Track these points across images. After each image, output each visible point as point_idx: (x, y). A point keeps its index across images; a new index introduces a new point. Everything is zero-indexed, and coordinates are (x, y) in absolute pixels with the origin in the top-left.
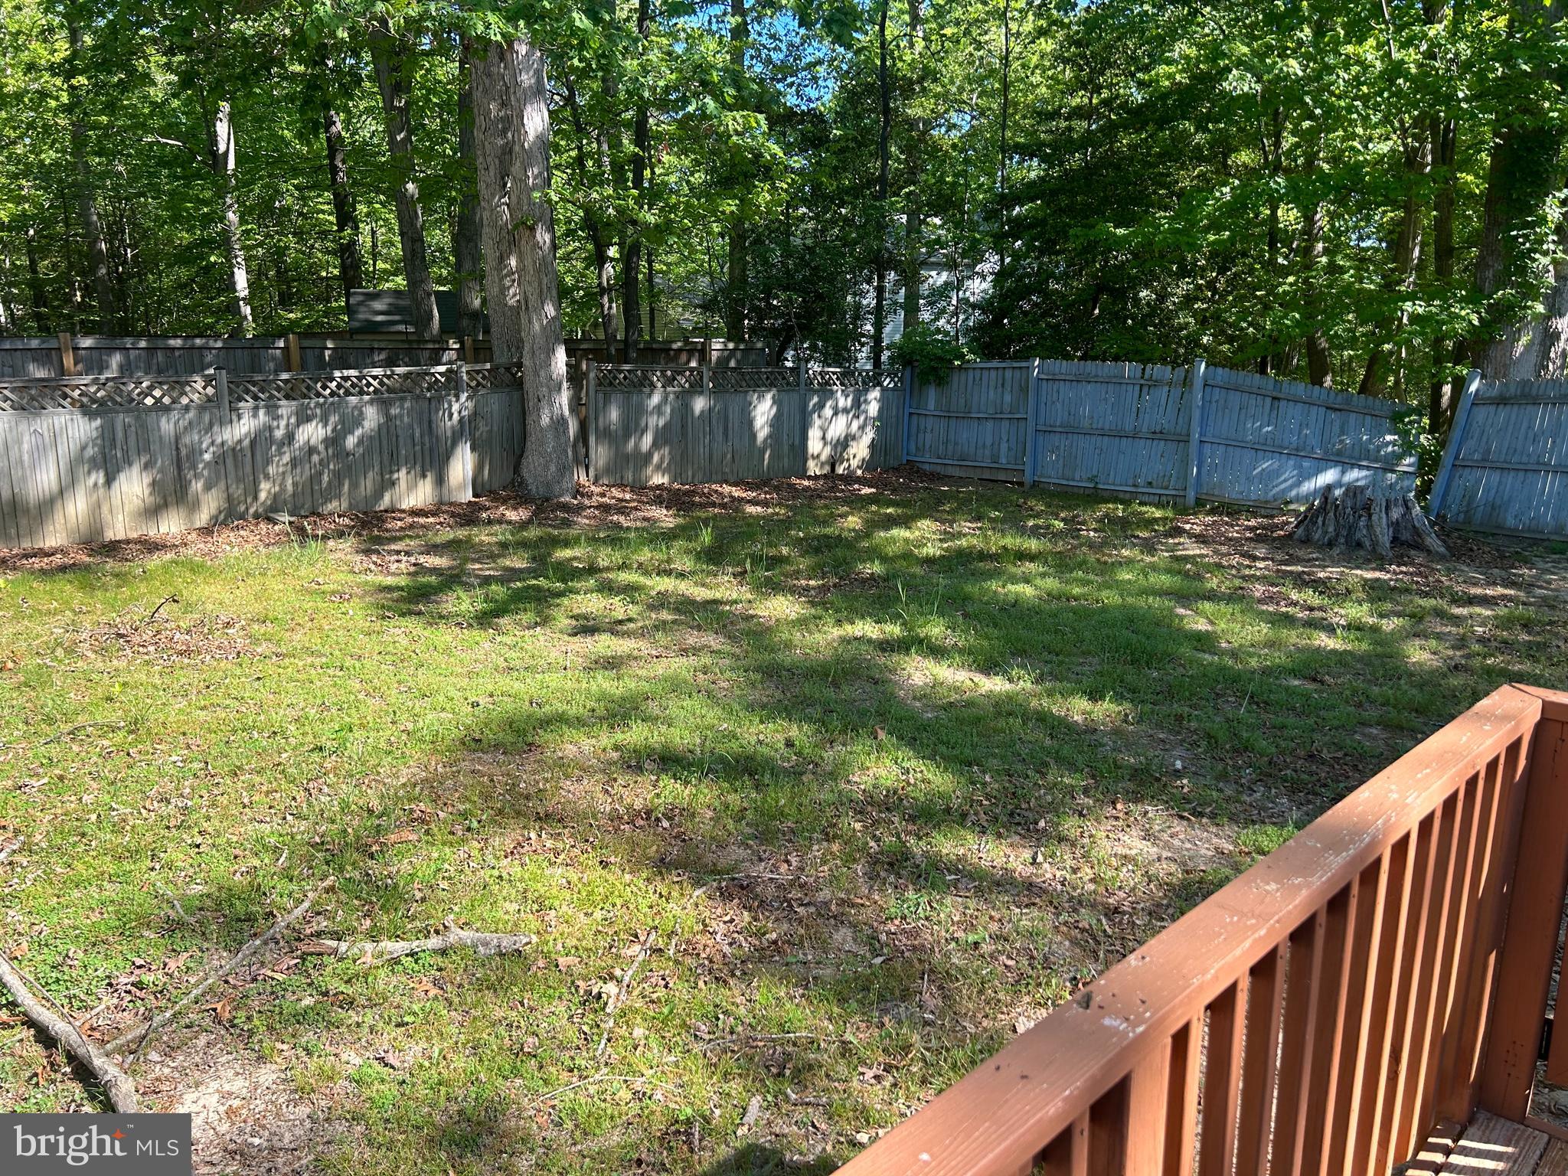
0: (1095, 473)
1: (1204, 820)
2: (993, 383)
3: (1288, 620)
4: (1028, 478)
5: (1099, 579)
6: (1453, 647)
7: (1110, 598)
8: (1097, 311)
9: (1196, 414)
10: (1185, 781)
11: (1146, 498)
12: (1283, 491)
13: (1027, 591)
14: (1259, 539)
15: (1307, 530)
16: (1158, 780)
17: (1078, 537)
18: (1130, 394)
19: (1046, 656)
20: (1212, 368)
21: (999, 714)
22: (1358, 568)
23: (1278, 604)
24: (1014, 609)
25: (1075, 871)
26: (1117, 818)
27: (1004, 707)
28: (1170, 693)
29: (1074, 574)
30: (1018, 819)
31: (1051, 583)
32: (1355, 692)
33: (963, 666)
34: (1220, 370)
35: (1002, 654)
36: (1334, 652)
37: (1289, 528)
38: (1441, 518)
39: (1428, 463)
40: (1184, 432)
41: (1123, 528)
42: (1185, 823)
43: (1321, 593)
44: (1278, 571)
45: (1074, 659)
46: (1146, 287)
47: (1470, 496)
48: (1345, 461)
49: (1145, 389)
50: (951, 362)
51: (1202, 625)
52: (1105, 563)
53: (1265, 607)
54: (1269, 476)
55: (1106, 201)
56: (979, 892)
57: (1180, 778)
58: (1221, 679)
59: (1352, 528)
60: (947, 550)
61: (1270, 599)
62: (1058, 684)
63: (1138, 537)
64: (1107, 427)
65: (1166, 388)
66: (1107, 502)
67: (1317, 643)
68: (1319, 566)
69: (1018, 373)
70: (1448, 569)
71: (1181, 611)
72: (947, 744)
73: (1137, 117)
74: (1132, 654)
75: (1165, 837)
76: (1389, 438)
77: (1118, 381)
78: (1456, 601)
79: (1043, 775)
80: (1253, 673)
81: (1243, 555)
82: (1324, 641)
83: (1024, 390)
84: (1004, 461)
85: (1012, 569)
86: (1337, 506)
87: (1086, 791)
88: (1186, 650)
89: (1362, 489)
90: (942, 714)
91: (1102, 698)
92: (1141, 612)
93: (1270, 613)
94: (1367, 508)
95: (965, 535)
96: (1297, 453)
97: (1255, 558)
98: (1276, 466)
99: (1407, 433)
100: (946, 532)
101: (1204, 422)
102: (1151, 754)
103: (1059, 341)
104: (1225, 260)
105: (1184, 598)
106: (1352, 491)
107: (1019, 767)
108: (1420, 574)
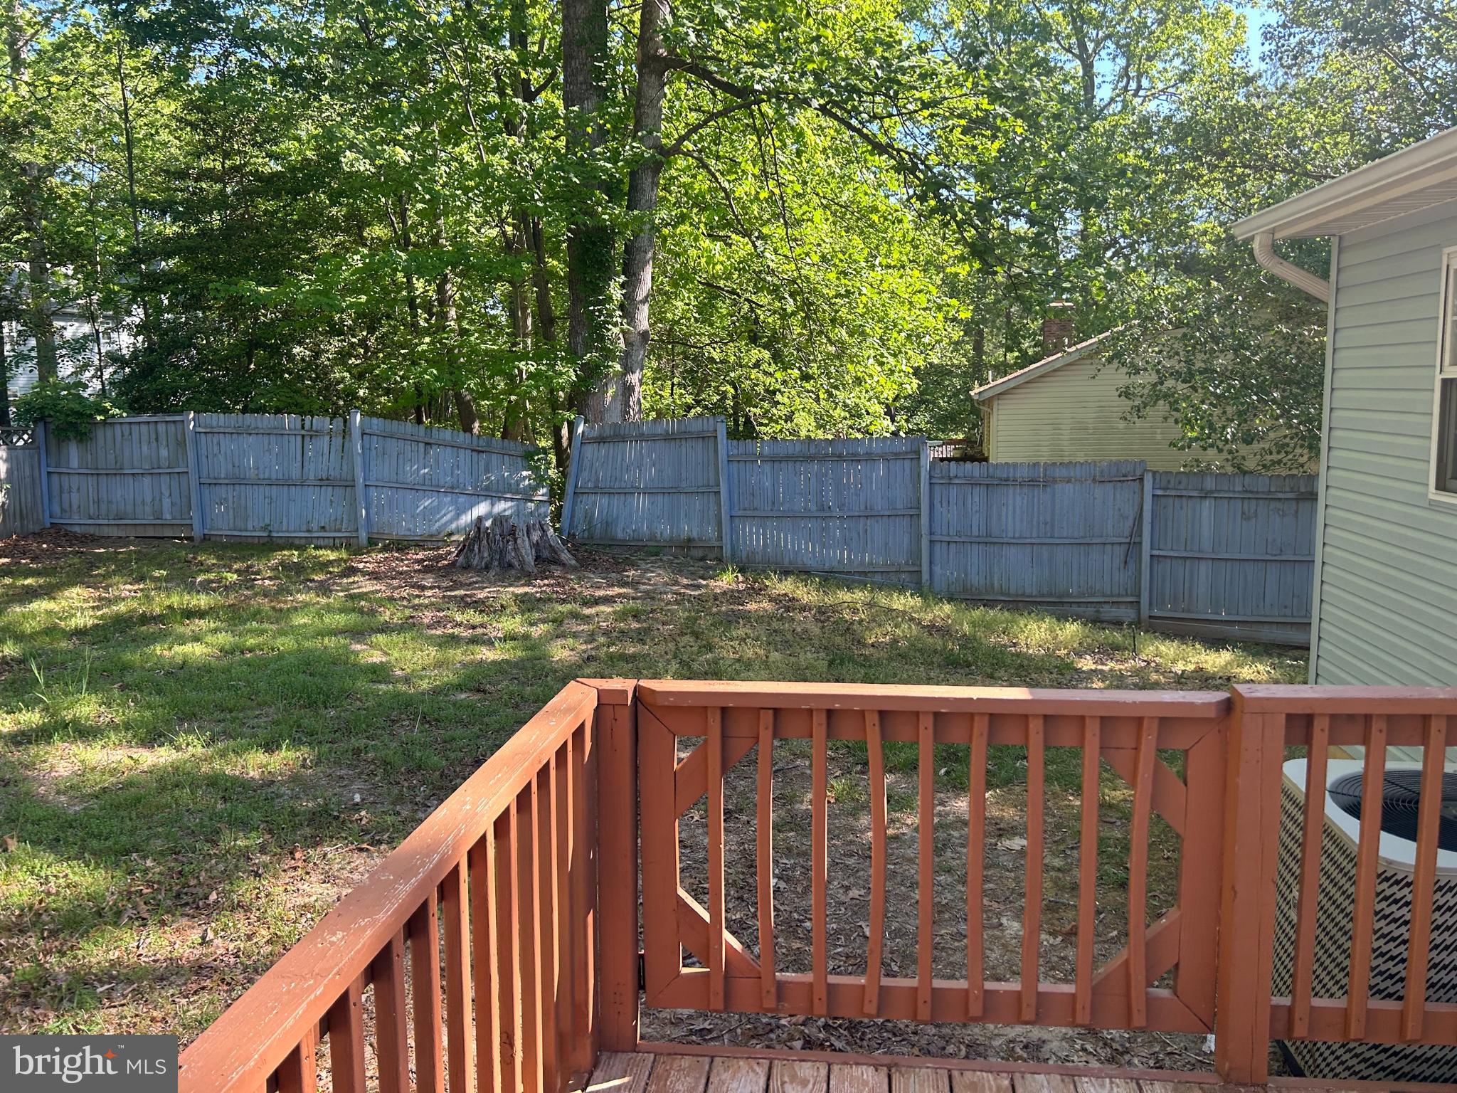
0: (267, 521)
1: (383, 847)
2: (145, 438)
3: (454, 640)
4: (197, 532)
5: (274, 627)
6: (586, 643)
7: (285, 644)
8: (252, 366)
9: (358, 461)
10: (363, 813)
11: (321, 542)
12: (445, 524)
13: (196, 650)
14: (426, 570)
15: (466, 557)
16: (336, 818)
17: (253, 587)
18: (292, 445)
19: (218, 715)
20: (367, 418)
21: (164, 788)
22: (511, 585)
23: (445, 627)
24: (183, 672)
25: (249, 938)
26: (295, 868)
27: (169, 780)
28: (347, 729)
29: (248, 626)
30: (185, 899)
31: (224, 639)
32: (511, 694)
33: (120, 744)
34: (375, 420)
35: (167, 722)
36: (494, 663)
37: (451, 557)
38: (571, 536)
39: (557, 492)
40: (349, 477)
41: (297, 573)
42: (364, 854)
43: (481, 612)
44: (444, 597)
45: (249, 713)
46: (300, 343)
47: (588, 517)
48: (492, 494)
49: (307, 439)
50: (91, 416)
51: (376, 658)
52: (281, 610)
53: (434, 632)
54: (430, 513)
55: (248, 262)
56: (138, 995)
57: (358, 811)
58: (395, 706)
59: (502, 552)
60: (101, 618)
61: (438, 623)
62: (232, 742)
63: (313, 580)
64: (274, 476)
65: (327, 438)
66: (282, 549)
67: (479, 657)
68: (479, 588)
69: (172, 427)
70: (579, 578)
71: (358, 647)
72: (98, 836)
73: (270, 184)
74: (309, 697)
75: (345, 874)
76: (525, 473)
77: (280, 433)
78: (587, 603)
79: (215, 843)
80: (423, 694)
81: (412, 587)
82: (488, 654)
83: (181, 443)
84: (168, 516)
85: (181, 629)
86: (488, 535)
87: (263, 850)
88: (362, 684)
89: (507, 518)
90: (94, 804)
91: (279, 747)
92: (317, 654)
93: (439, 636)
94: (513, 532)
95: (123, 599)
96: (452, 490)
97: (423, 588)
98: (436, 503)
99: (538, 468)
100: (100, 599)
101: (366, 466)
102: (329, 793)
103: (216, 394)
104: (372, 321)
105: (358, 633)
106: (499, 520)
107: (188, 841)
108: (559, 585)
